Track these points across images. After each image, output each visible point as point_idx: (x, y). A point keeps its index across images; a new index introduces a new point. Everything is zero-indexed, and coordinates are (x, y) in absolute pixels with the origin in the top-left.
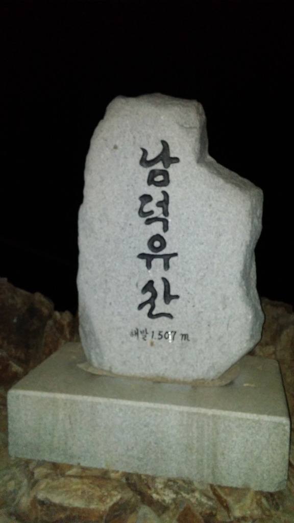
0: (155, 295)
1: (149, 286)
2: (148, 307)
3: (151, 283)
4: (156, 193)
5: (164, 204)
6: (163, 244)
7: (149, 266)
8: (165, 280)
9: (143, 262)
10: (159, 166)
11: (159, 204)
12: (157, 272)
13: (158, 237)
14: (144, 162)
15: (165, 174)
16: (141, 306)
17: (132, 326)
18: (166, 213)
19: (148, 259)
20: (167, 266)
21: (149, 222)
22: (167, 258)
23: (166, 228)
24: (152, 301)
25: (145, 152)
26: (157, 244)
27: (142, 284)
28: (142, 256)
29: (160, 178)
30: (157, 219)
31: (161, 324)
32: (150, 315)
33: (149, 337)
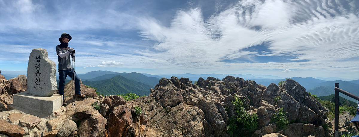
1: (37, 79)
4: (38, 63)
10: (38, 59)
11: (38, 65)
12: (38, 77)
13: (38, 71)
16: (35, 83)
17: (34, 86)
18: (39, 67)
21: (37, 68)
22: (39, 74)
23: (39, 69)
24: (37, 82)
25: (37, 57)
28: (36, 74)
29: (39, 61)
31: (38, 86)
32: (37, 84)
33: (36, 88)
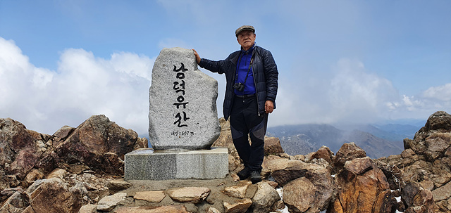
0: (180, 118)
1: (178, 115)
2: (178, 123)
3: (179, 114)
4: (180, 82)
5: (183, 85)
6: (183, 100)
7: (178, 107)
8: (184, 113)
9: (175, 106)
10: (181, 71)
11: (181, 85)
12: (181, 110)
13: (181, 97)
14: (175, 70)
15: (183, 74)
16: (175, 123)
17: (172, 131)
18: (184, 88)
19: (178, 105)
20: (185, 107)
21: (177, 92)
22: (184, 104)
23: (184, 94)
24: (179, 121)
25: (175, 67)
26: (181, 99)
27: (175, 115)
28: (175, 104)
29: (181, 76)
30: (180, 90)
31: (183, 129)
32: (179, 126)
33: (178, 135)
